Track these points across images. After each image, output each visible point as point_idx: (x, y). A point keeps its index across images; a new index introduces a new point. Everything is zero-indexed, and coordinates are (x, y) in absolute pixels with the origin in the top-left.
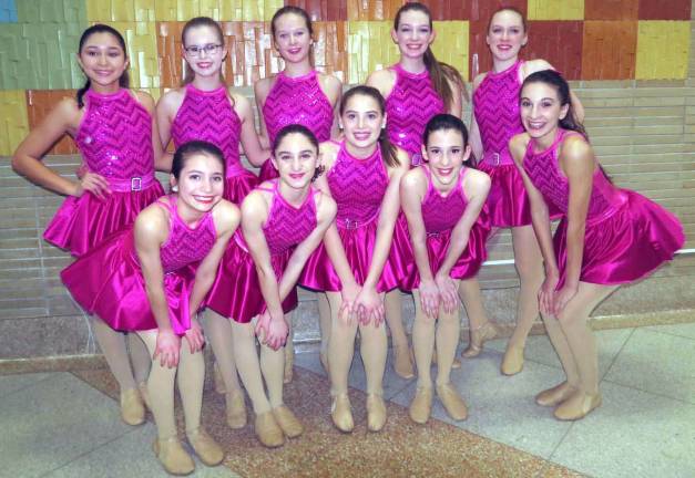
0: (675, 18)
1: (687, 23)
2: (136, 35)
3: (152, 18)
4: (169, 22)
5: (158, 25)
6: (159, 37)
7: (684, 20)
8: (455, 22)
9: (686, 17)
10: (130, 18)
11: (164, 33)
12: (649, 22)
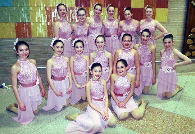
1: (167, 9)
2: (41, 10)
3: (44, 6)
4: (49, 7)
5: (46, 7)
6: (46, 10)
7: (166, 8)
9: (167, 8)
10: (39, 6)
11: (48, 9)
12: (159, 9)
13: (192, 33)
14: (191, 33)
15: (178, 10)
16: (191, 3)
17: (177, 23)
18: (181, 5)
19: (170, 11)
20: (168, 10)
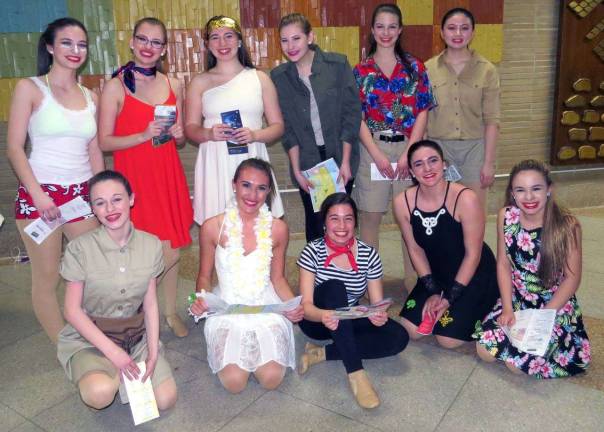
0: (493, 22)
1: (501, 25)
8: (351, 28)
9: (500, 21)
13: (575, 94)
14: (574, 92)
15: (533, 26)
16: (568, 7)
17: (532, 64)
18: (539, 14)
19: (508, 30)
20: (505, 28)
